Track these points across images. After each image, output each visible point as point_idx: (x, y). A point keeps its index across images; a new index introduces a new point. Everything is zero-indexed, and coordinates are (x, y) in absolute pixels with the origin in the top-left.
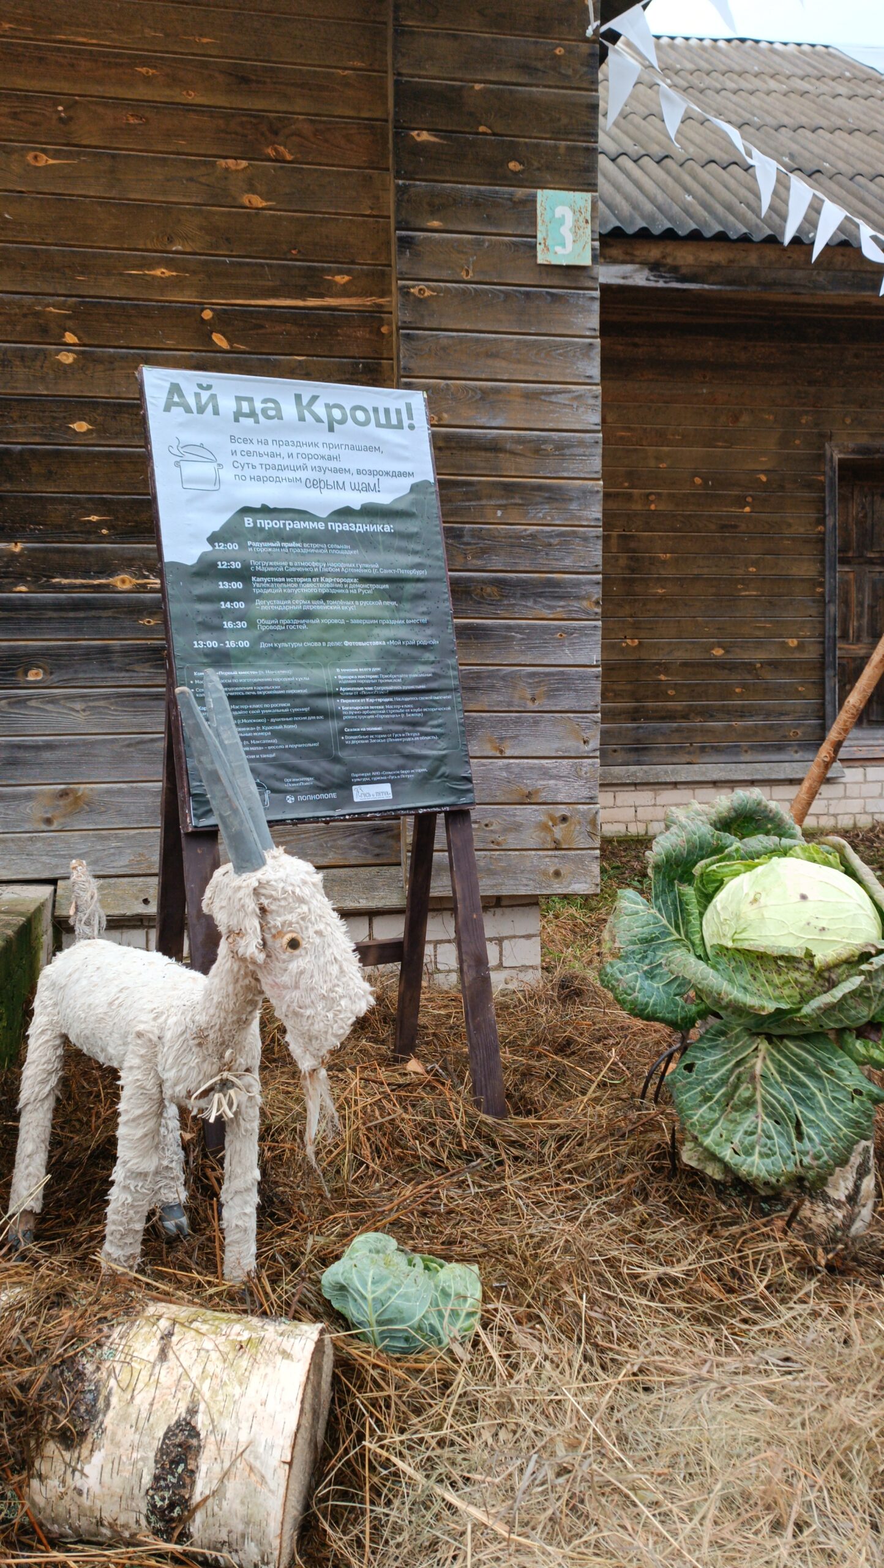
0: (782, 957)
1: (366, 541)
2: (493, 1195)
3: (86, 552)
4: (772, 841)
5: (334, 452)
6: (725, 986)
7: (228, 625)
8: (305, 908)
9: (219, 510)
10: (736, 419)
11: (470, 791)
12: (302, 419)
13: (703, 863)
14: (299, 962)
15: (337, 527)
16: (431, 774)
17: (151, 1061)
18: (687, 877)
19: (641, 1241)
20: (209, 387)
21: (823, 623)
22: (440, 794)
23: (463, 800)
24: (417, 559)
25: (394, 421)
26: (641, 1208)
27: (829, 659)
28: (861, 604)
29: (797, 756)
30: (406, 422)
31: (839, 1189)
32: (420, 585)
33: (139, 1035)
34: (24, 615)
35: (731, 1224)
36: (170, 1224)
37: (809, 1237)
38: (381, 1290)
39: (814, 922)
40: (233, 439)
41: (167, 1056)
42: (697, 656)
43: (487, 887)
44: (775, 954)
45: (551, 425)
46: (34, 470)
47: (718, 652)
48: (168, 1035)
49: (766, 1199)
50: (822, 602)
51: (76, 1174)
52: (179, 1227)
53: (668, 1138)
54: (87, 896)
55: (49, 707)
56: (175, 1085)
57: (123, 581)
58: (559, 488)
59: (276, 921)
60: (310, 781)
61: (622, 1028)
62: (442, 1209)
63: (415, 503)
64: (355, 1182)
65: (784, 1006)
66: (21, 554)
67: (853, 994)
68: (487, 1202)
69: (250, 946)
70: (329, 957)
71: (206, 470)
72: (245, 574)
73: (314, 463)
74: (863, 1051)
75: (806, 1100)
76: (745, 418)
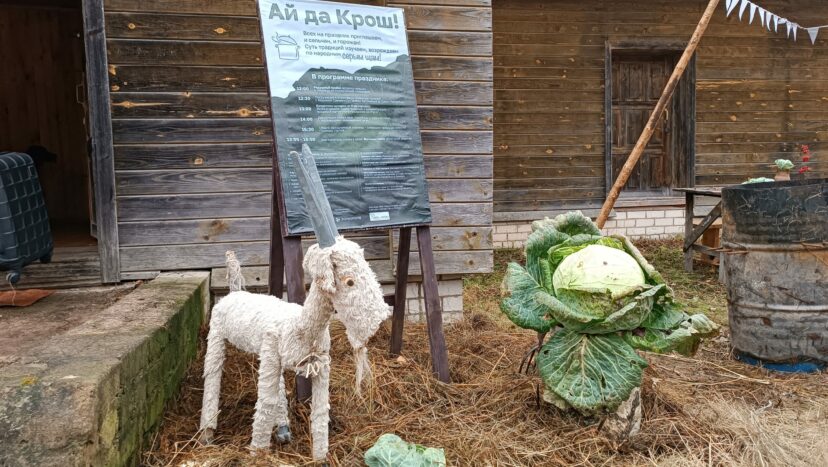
0: (595, 294)
1: (374, 86)
2: (446, 420)
3: (224, 97)
4: (587, 237)
5: (357, 40)
6: (567, 309)
7: (304, 129)
8: (355, 265)
9: (297, 70)
10: (558, 29)
11: (429, 216)
12: (340, 23)
13: (552, 248)
14: (353, 293)
15: (359, 79)
16: (410, 207)
17: (275, 347)
18: (544, 255)
19: (523, 439)
20: (292, 6)
21: (604, 136)
22: (414, 217)
23: (426, 220)
24: (400, 96)
25: (388, 24)
26: (523, 423)
27: (608, 155)
28: (624, 126)
29: (591, 206)
30: (394, 24)
31: (624, 413)
32: (402, 109)
33: (269, 334)
34: (192, 130)
35: (569, 431)
36: (281, 436)
37: (609, 436)
38: (395, 459)
39: (611, 276)
40: (305, 33)
41: (284, 344)
42: (539, 154)
43: (439, 269)
44: (592, 291)
45: (464, 28)
46: (196, 53)
47: (549, 152)
48: (284, 334)
49: (586, 418)
50: (604, 125)
51: (232, 412)
52: (286, 437)
53: (535, 390)
54: (235, 269)
55: (206, 178)
56: (288, 359)
57: (244, 112)
58: (471, 61)
59: (341, 271)
60: (348, 210)
61: (506, 341)
62: (420, 427)
63: (399, 66)
64: (375, 414)
65: (596, 318)
66: (190, 98)
67: (631, 311)
68: (443, 424)
69: (328, 285)
70: (368, 290)
71: (292, 49)
72: (312, 103)
73: (347, 45)
74: (636, 341)
75: (607, 367)
76: (563, 29)
